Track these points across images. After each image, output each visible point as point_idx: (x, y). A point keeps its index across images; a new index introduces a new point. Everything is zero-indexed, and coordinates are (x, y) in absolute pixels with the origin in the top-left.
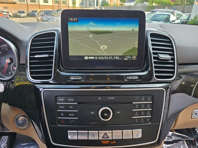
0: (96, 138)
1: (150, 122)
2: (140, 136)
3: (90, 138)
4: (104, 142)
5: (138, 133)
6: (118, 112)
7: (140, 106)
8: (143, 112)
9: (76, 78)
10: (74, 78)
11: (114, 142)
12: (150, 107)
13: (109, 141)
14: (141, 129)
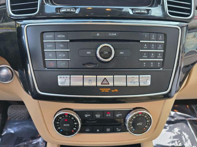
0: (94, 84)
1: (162, 67)
2: (149, 83)
3: (86, 84)
4: (103, 90)
5: (146, 80)
6: (121, 53)
7: (149, 46)
8: (152, 54)
9: (68, 10)
10: (65, 10)
11: (116, 90)
12: (161, 48)
13: (110, 89)
14: (150, 76)
